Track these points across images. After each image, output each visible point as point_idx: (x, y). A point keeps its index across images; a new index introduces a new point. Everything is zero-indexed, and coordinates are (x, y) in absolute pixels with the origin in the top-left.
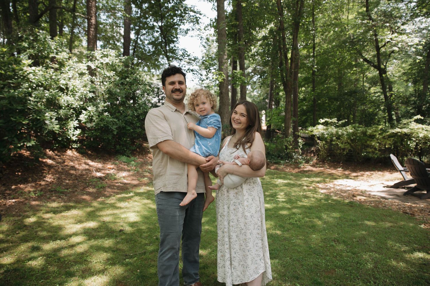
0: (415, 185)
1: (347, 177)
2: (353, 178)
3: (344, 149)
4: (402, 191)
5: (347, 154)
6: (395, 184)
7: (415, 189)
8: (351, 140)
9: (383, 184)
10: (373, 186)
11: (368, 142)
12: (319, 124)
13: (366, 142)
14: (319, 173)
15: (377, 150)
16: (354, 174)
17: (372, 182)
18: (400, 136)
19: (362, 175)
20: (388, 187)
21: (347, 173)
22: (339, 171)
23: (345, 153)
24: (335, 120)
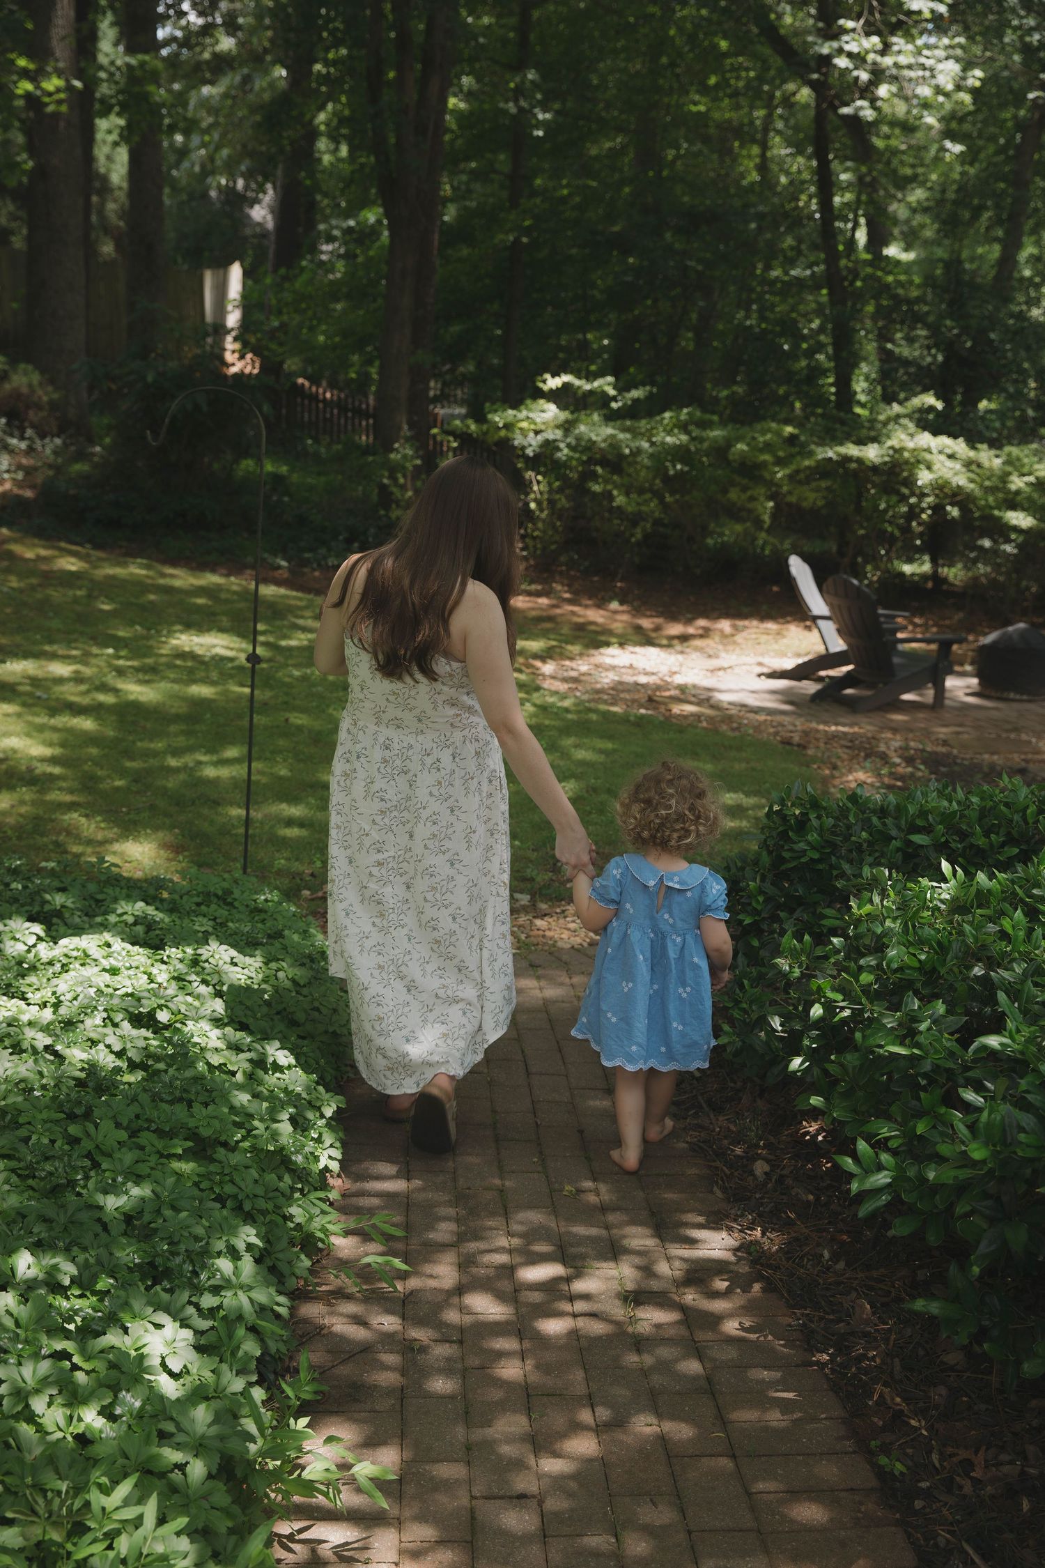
0: (851, 667)
1: (646, 639)
2: (665, 642)
3: (635, 519)
4: (810, 687)
5: (646, 537)
6: (799, 667)
7: (848, 680)
8: (667, 479)
9: (760, 664)
10: (721, 673)
11: (734, 495)
12: (539, 394)
13: (725, 491)
14: (539, 619)
15: (761, 529)
16: (676, 629)
17: (727, 658)
18: (855, 474)
19: (706, 633)
20: (774, 675)
21: (646, 623)
22: (615, 615)
23: (638, 534)
24: (606, 384)
